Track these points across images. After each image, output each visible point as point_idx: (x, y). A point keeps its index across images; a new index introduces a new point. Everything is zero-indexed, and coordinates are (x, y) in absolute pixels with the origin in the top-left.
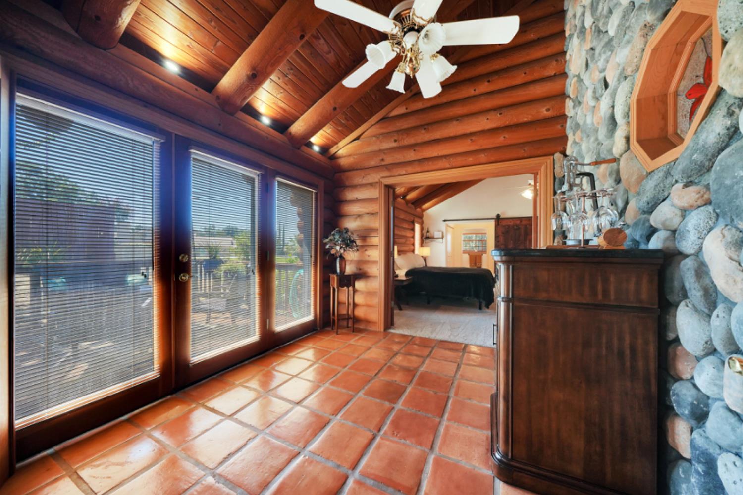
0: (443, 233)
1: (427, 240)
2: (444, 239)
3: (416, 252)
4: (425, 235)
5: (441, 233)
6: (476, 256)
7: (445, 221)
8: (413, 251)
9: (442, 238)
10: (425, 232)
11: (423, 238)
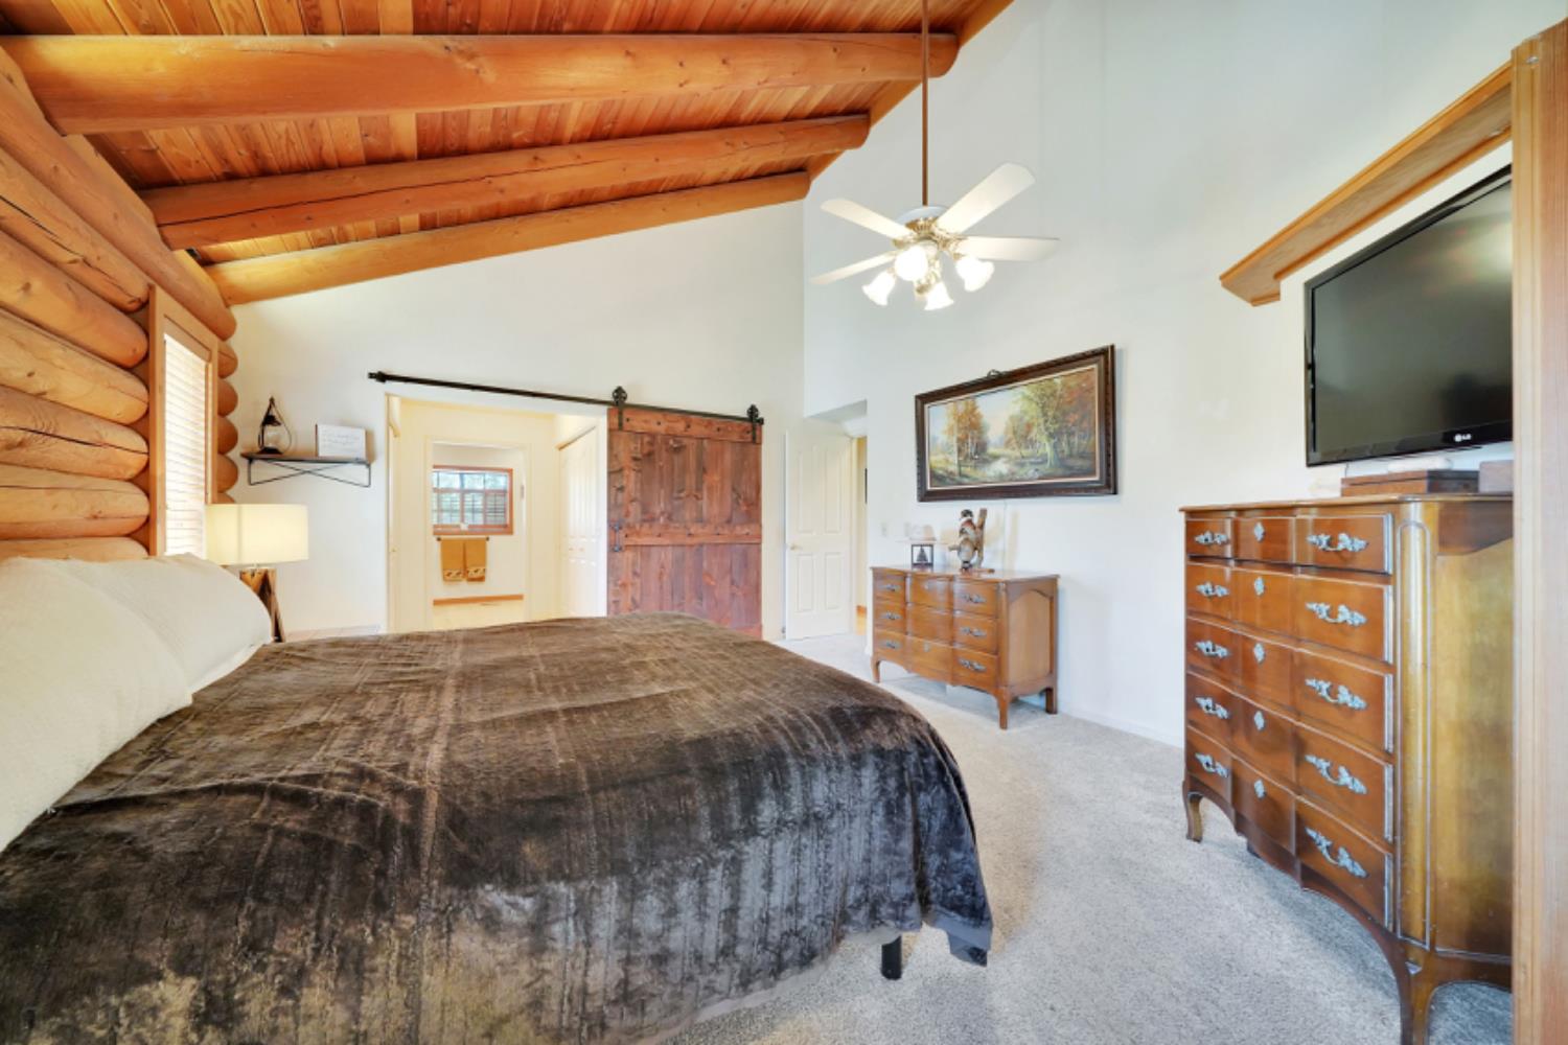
0: (369, 436)
1: (263, 470)
2: (378, 466)
3: (177, 534)
4: (248, 439)
5: (361, 434)
6: (465, 545)
7: (382, 377)
8: (144, 534)
9: (367, 462)
10: (245, 420)
11: (235, 454)
